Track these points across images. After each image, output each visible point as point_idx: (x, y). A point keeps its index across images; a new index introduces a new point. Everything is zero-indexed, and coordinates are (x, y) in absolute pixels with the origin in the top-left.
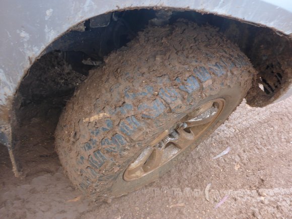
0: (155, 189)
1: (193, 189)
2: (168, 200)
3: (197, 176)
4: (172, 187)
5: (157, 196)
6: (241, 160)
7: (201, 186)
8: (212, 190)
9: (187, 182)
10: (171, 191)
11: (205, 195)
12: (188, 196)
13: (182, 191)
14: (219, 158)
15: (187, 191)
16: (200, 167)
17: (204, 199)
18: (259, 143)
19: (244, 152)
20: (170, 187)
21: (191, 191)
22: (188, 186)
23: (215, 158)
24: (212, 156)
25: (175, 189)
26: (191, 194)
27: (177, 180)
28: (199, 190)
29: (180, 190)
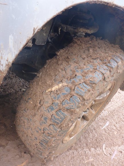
0: (74, 151)
1: (95, 148)
2: (83, 158)
3: (96, 140)
4: (83, 149)
5: (76, 156)
6: (117, 128)
7: (100, 146)
8: (107, 148)
9: (91, 145)
10: (83, 151)
11: (103, 151)
12: (94, 154)
13: (90, 151)
14: (105, 128)
15: (93, 150)
16: (96, 134)
17: (104, 154)
18: (122, 118)
19: (117, 123)
20: (82, 149)
21: (95, 150)
22: (92, 147)
23: (102, 128)
24: (101, 127)
25: (86, 150)
26: (95, 152)
27: (85, 144)
28: (99, 149)
29: (89, 150)
